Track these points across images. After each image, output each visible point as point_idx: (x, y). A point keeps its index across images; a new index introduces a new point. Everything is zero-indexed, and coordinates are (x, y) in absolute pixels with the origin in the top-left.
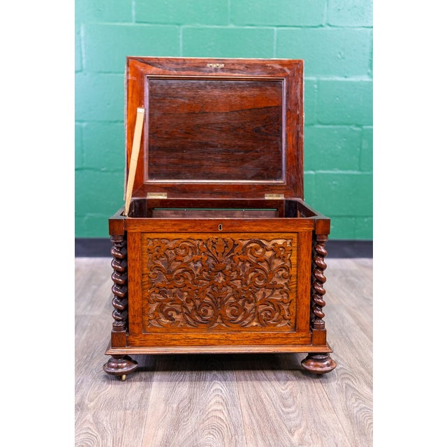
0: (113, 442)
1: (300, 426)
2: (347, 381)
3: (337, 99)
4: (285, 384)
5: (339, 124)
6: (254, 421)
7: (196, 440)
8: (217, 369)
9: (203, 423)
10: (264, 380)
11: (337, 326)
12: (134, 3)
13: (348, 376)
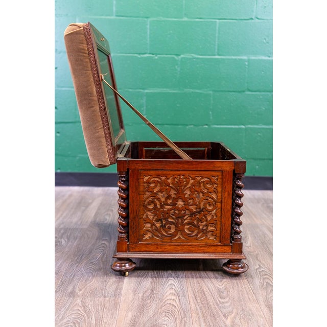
0: (96, 321)
1: (232, 312)
2: (267, 280)
3: (263, 73)
4: (221, 281)
5: (264, 91)
6: (198, 308)
7: (156, 321)
8: (172, 269)
9: (161, 308)
10: (206, 278)
11: (260, 240)
12: (115, 2)
13: (268, 277)
